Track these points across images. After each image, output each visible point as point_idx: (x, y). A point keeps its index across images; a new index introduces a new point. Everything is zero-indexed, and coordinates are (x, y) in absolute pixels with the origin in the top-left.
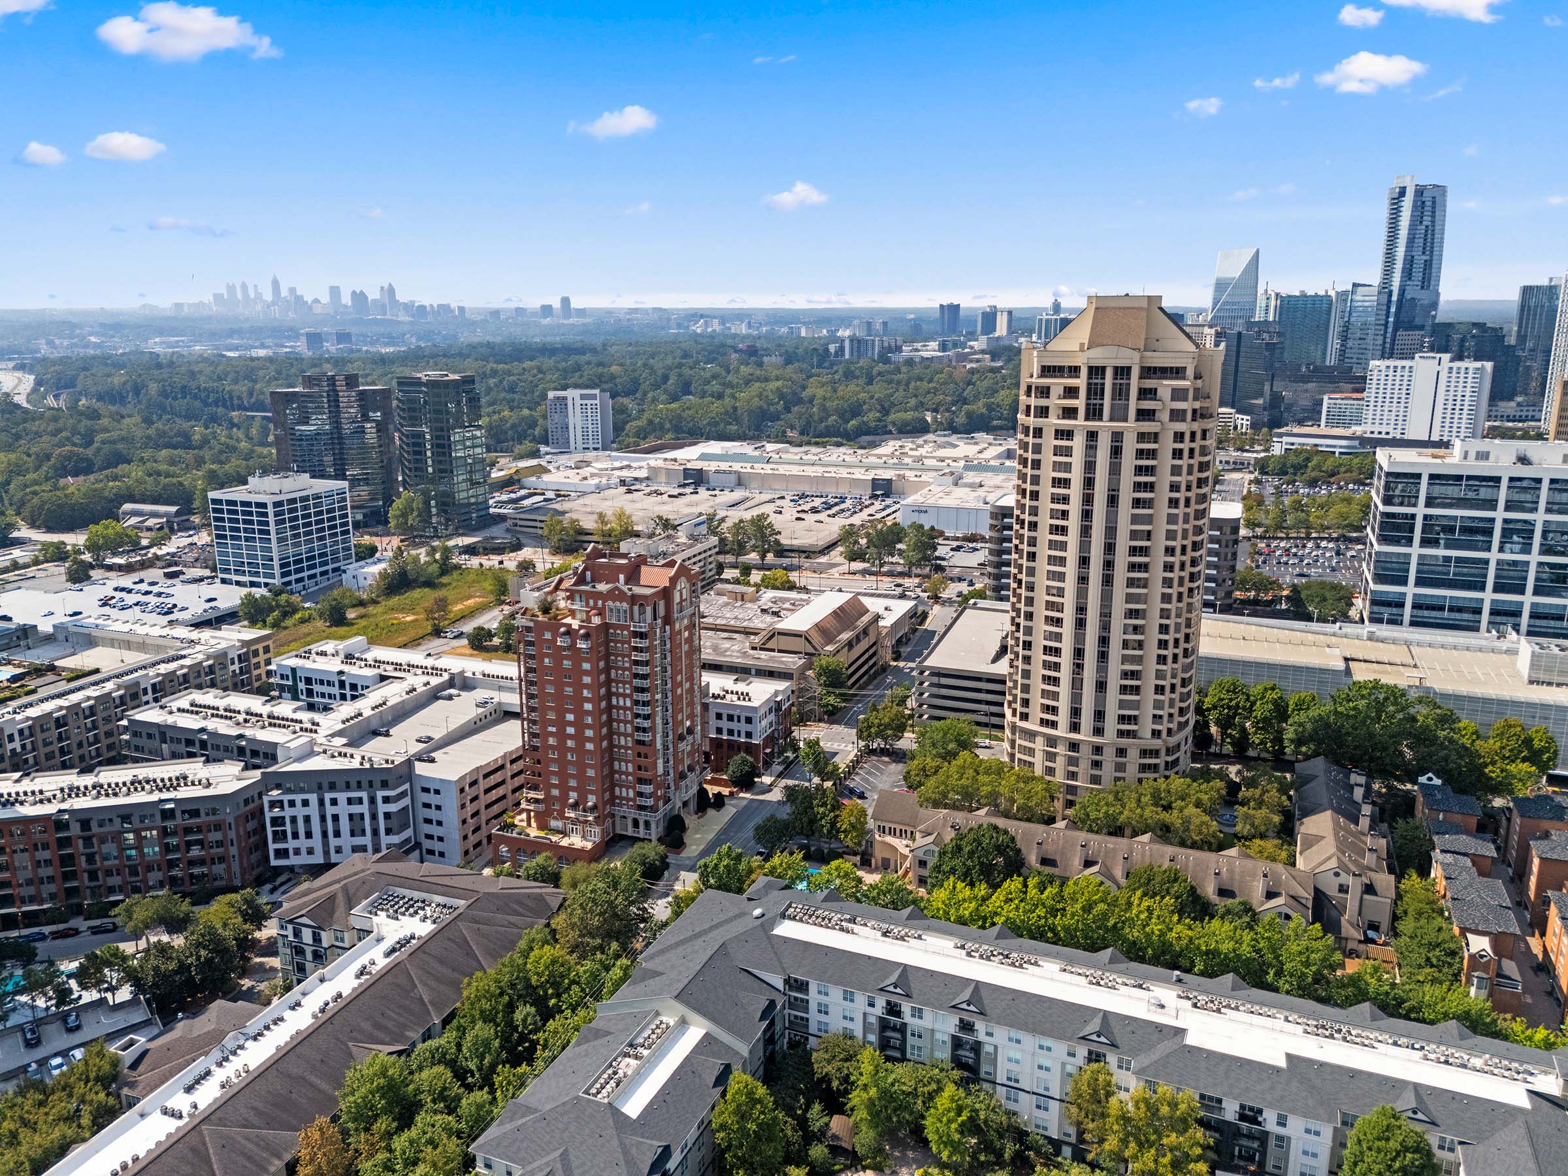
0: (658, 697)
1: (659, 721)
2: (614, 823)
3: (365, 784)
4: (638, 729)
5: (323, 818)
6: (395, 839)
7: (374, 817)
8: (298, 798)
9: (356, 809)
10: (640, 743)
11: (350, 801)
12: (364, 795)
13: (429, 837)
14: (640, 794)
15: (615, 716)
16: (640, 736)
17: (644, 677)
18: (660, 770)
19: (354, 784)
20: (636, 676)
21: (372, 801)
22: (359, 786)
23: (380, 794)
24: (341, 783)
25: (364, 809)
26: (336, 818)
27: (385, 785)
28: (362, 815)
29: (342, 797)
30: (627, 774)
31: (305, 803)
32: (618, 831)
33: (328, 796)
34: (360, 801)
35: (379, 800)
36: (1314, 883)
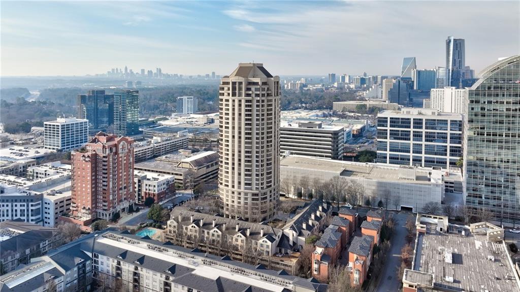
0: (111, 176)
1: (111, 184)
2: (97, 215)
3: (26, 200)
4: (104, 185)
5: (12, 210)
6: (34, 218)
7: (28, 210)
8: (5, 204)
9: (23, 208)
10: (104, 190)
11: (21, 206)
12: (25, 204)
13: (46, 218)
14: (105, 206)
15: (98, 181)
16: (104, 188)
17: (106, 170)
18: (111, 198)
19: (22, 200)
20: (104, 169)
21: (28, 206)
22: (24, 201)
23: (30, 204)
24: (19, 200)
25: (25, 208)
26: (16, 210)
27: (32, 201)
28: (24, 210)
29: (18, 204)
30: (101, 199)
31: (7, 206)
32: (98, 217)
33: (14, 204)
34: (24, 205)
35: (30, 205)
36: (283, 233)
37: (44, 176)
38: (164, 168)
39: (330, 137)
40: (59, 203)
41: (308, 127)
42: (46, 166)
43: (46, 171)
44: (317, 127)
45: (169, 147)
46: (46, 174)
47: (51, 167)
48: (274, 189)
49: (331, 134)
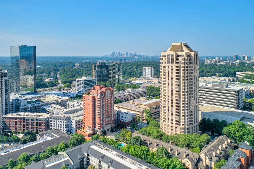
2: (95, 131)
5: (57, 124)
6: (66, 129)
7: (63, 125)
9: (61, 123)
13: (72, 130)
14: (98, 126)
16: (98, 116)
22: (62, 120)
23: (64, 121)
24: (60, 119)
31: (55, 121)
32: (95, 133)
36: (199, 156)
37: (73, 107)
38: (131, 107)
39: (234, 94)
40: (77, 122)
41: (218, 87)
42: (74, 102)
43: (74, 104)
44: (225, 87)
45: (135, 95)
46: (74, 106)
47: (76, 102)
48: (195, 126)
49: (235, 92)
